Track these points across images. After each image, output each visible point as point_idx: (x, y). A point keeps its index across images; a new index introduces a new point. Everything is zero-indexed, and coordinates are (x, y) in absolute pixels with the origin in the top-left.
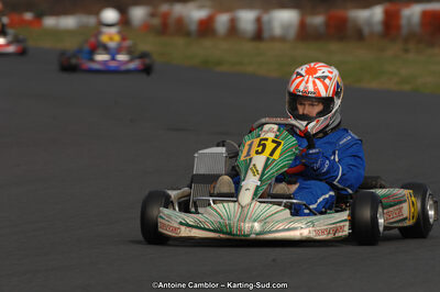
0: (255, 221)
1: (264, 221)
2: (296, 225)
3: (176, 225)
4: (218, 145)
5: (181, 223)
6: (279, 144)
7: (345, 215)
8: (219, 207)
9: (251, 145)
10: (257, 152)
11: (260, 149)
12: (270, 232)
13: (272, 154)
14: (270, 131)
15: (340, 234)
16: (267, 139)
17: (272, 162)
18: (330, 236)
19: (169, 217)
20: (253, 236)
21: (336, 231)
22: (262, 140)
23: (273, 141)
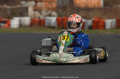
0: (64, 58)
1: (67, 58)
2: (75, 59)
3: (42, 60)
4: (48, 38)
5: (43, 59)
6: (68, 37)
7: (88, 56)
8: (54, 54)
9: (61, 37)
10: (63, 39)
11: (63, 38)
12: (69, 61)
13: (67, 40)
14: (66, 33)
15: (87, 61)
16: (65, 36)
17: (67, 42)
18: (85, 62)
19: (39, 58)
20: (64, 62)
21: (86, 60)
22: (63, 36)
23: (67, 36)
